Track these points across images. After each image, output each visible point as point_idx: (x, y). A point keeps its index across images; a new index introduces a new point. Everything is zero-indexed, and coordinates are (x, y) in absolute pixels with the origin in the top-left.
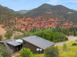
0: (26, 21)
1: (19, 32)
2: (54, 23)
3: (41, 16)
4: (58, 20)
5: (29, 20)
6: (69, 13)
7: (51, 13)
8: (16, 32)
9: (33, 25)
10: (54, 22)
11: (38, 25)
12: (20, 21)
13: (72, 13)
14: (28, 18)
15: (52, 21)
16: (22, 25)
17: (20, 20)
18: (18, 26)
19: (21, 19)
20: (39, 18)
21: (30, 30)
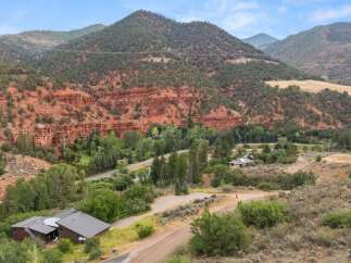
0: (58, 103)
1: (28, 159)
2: (175, 109)
3: (124, 75)
4: (191, 95)
5: (70, 99)
6: (238, 61)
7: (166, 60)
8: (18, 157)
9: (87, 121)
10: (174, 102)
11: (108, 118)
12: (31, 101)
13: (249, 60)
14: (64, 88)
15: (166, 100)
16: (37, 121)
17: (29, 95)
18: (20, 126)
19: (32, 93)
20: (114, 83)
21: (76, 142)
